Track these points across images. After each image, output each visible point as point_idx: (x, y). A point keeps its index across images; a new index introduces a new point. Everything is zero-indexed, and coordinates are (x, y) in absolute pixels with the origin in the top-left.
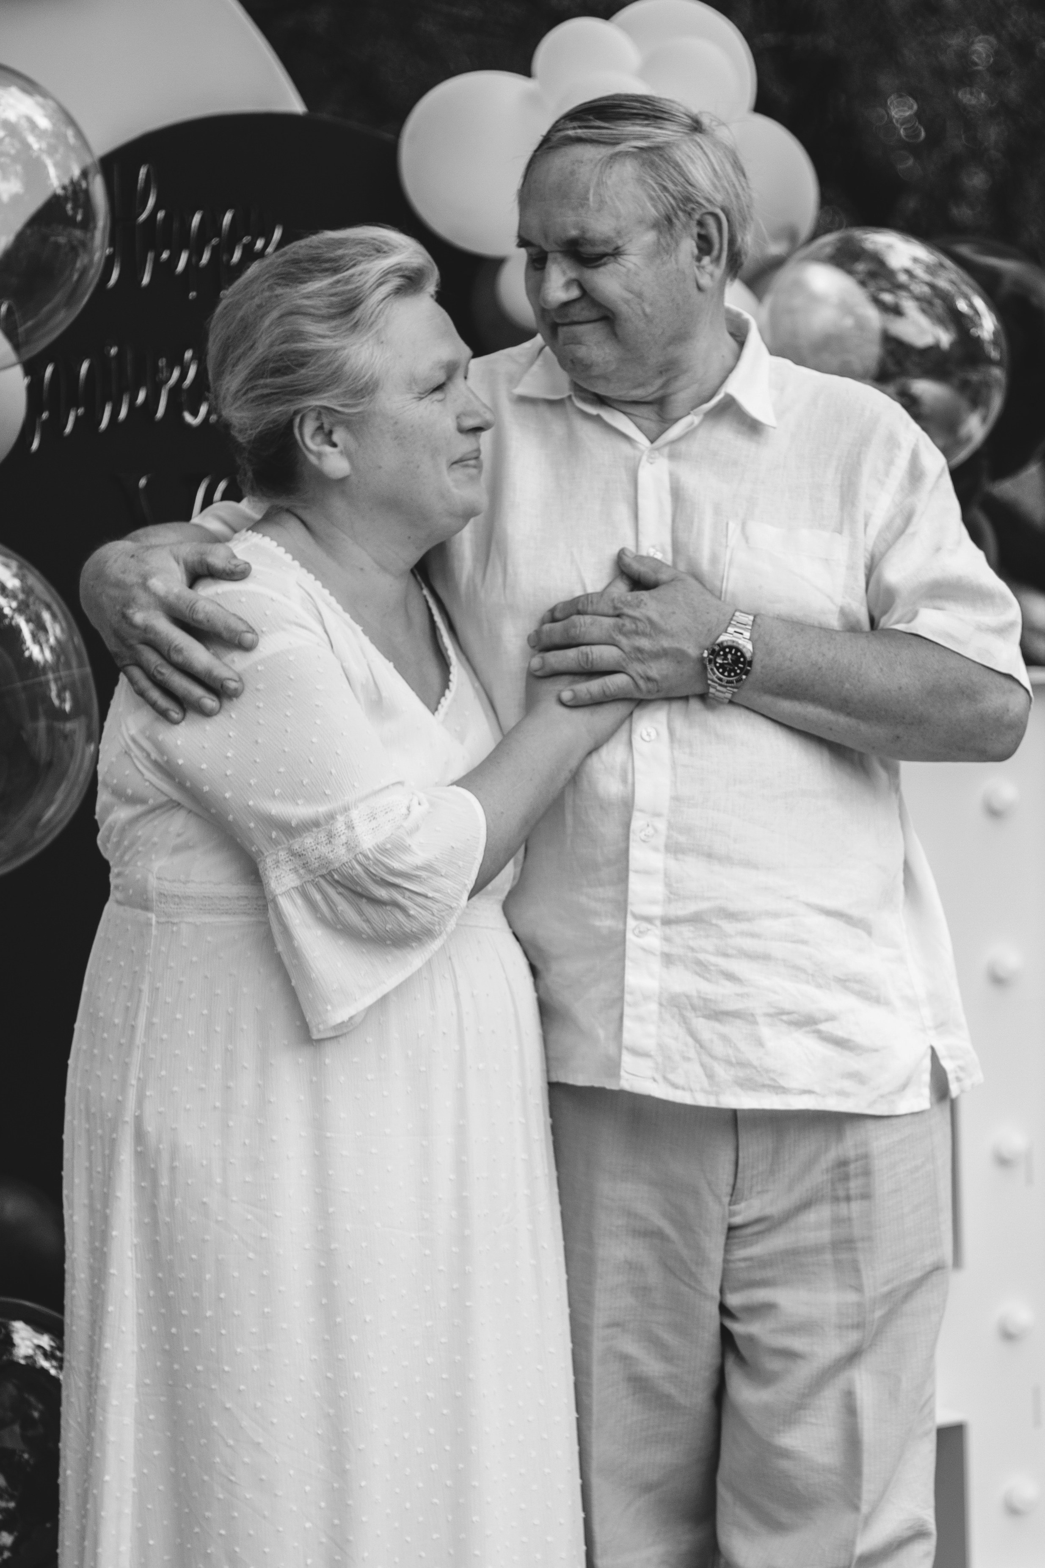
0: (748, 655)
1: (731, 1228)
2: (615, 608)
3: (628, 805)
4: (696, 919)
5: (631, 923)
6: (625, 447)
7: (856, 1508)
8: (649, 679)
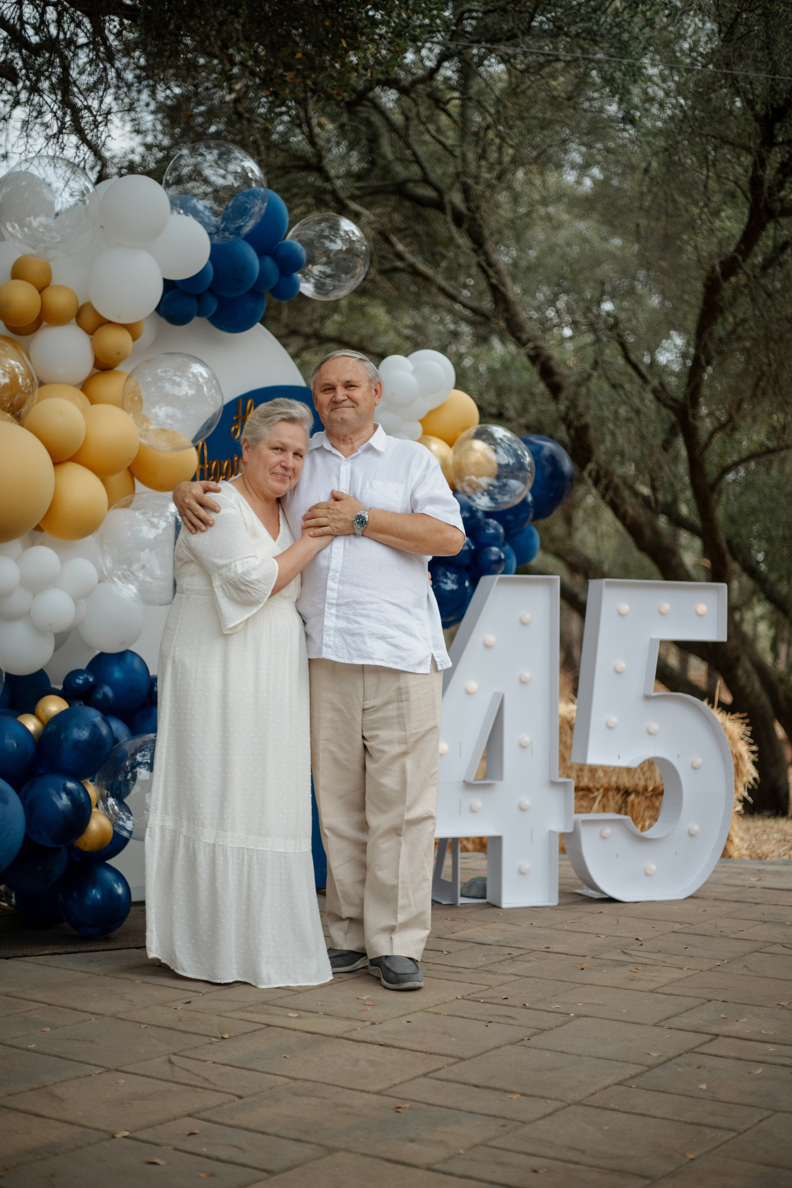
0: (367, 519)
1: (364, 710)
2: (328, 507)
4: (347, 604)
5: (327, 605)
6: (339, 461)
7: (405, 804)
8: (337, 528)
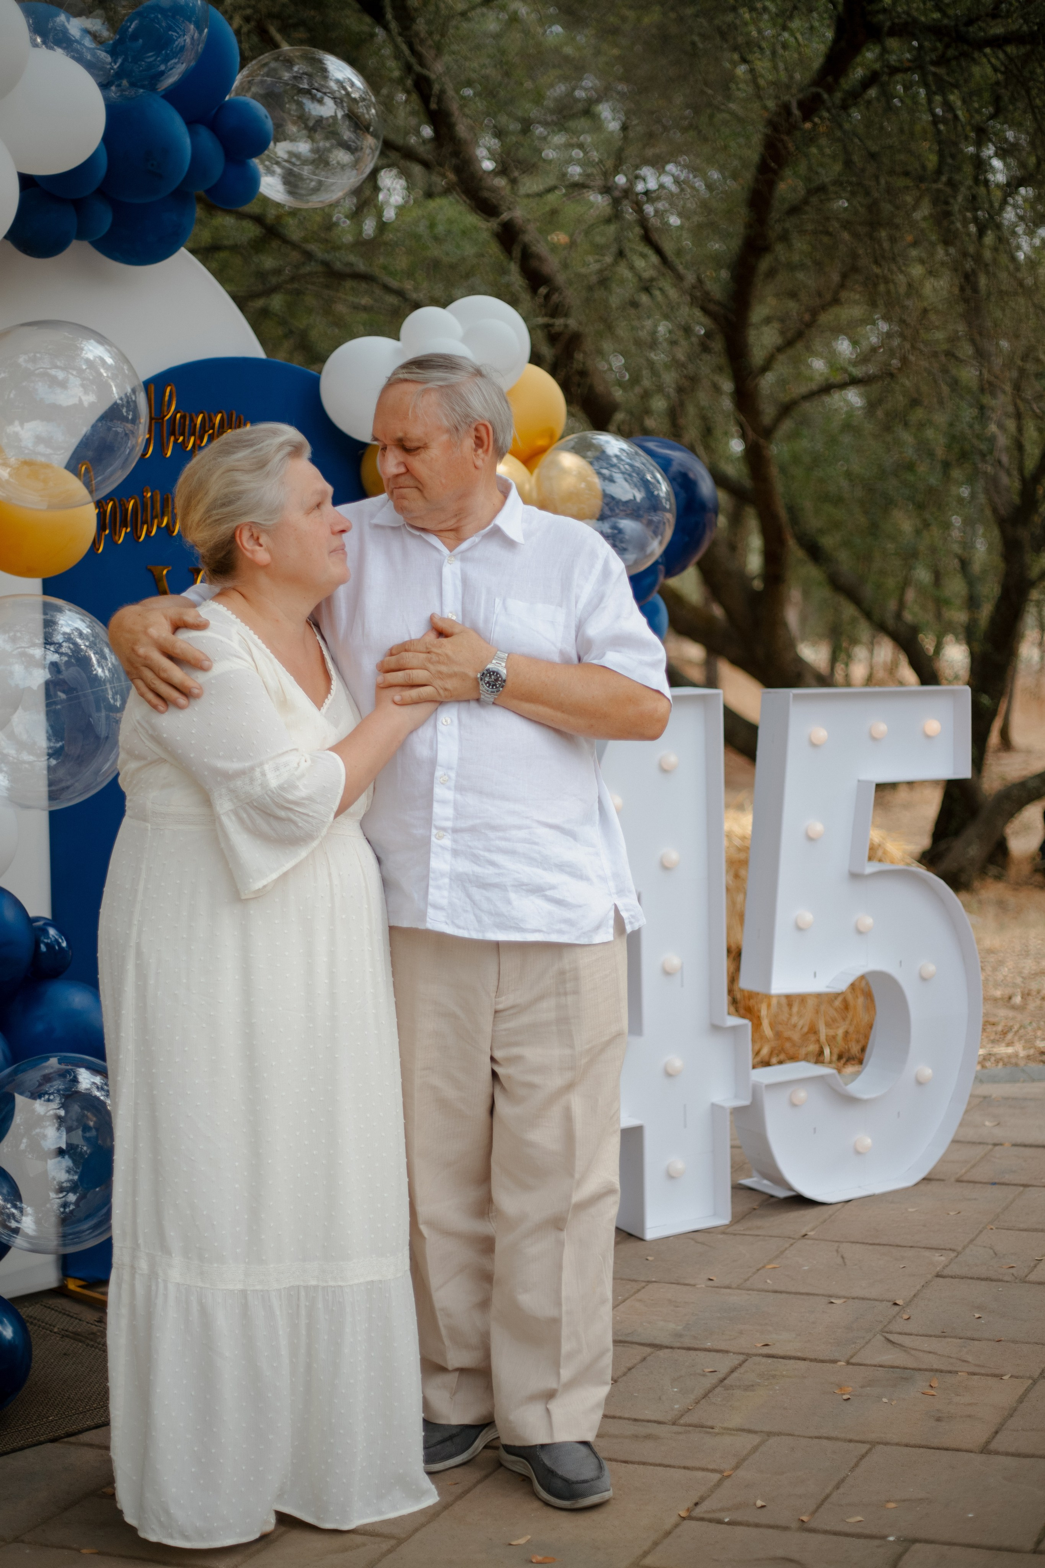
0: (504, 677)
1: (496, 1012)
2: (427, 648)
3: (433, 763)
4: (472, 830)
5: (434, 831)
6: (435, 554)
7: (572, 1175)
8: (446, 690)
